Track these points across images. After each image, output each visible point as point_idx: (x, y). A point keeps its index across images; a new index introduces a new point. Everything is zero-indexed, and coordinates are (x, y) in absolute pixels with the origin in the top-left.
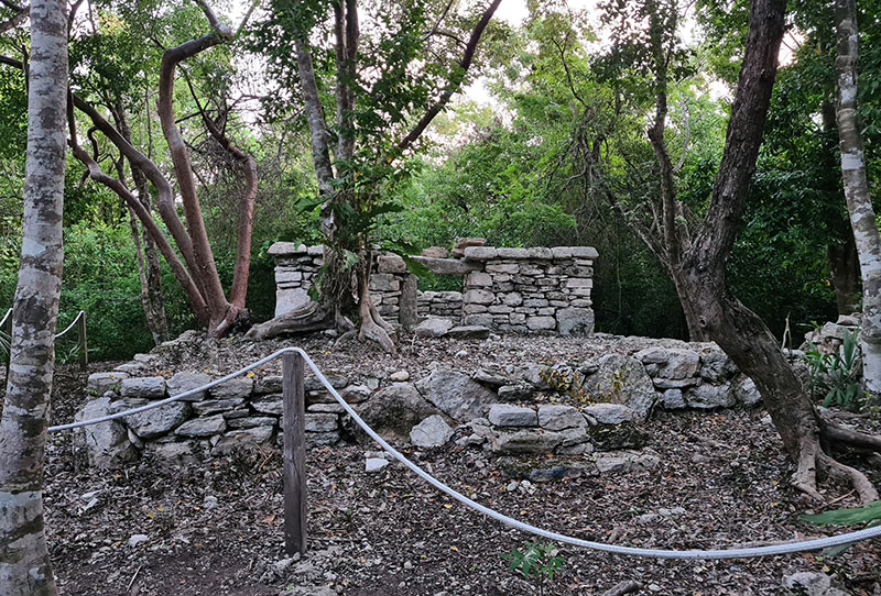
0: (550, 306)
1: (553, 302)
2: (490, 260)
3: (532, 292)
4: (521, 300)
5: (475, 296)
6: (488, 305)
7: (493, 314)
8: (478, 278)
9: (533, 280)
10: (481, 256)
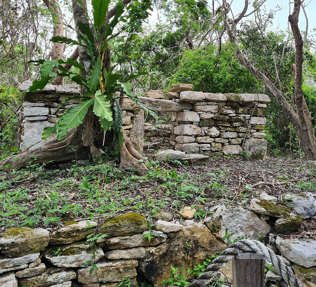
0: (239, 137)
1: (241, 135)
2: (199, 101)
3: (227, 127)
4: (219, 132)
5: (188, 129)
6: (196, 136)
7: (199, 143)
8: (189, 116)
9: (227, 118)
10: (193, 98)
